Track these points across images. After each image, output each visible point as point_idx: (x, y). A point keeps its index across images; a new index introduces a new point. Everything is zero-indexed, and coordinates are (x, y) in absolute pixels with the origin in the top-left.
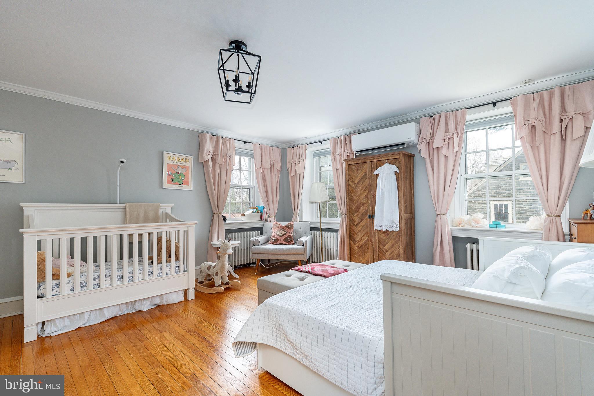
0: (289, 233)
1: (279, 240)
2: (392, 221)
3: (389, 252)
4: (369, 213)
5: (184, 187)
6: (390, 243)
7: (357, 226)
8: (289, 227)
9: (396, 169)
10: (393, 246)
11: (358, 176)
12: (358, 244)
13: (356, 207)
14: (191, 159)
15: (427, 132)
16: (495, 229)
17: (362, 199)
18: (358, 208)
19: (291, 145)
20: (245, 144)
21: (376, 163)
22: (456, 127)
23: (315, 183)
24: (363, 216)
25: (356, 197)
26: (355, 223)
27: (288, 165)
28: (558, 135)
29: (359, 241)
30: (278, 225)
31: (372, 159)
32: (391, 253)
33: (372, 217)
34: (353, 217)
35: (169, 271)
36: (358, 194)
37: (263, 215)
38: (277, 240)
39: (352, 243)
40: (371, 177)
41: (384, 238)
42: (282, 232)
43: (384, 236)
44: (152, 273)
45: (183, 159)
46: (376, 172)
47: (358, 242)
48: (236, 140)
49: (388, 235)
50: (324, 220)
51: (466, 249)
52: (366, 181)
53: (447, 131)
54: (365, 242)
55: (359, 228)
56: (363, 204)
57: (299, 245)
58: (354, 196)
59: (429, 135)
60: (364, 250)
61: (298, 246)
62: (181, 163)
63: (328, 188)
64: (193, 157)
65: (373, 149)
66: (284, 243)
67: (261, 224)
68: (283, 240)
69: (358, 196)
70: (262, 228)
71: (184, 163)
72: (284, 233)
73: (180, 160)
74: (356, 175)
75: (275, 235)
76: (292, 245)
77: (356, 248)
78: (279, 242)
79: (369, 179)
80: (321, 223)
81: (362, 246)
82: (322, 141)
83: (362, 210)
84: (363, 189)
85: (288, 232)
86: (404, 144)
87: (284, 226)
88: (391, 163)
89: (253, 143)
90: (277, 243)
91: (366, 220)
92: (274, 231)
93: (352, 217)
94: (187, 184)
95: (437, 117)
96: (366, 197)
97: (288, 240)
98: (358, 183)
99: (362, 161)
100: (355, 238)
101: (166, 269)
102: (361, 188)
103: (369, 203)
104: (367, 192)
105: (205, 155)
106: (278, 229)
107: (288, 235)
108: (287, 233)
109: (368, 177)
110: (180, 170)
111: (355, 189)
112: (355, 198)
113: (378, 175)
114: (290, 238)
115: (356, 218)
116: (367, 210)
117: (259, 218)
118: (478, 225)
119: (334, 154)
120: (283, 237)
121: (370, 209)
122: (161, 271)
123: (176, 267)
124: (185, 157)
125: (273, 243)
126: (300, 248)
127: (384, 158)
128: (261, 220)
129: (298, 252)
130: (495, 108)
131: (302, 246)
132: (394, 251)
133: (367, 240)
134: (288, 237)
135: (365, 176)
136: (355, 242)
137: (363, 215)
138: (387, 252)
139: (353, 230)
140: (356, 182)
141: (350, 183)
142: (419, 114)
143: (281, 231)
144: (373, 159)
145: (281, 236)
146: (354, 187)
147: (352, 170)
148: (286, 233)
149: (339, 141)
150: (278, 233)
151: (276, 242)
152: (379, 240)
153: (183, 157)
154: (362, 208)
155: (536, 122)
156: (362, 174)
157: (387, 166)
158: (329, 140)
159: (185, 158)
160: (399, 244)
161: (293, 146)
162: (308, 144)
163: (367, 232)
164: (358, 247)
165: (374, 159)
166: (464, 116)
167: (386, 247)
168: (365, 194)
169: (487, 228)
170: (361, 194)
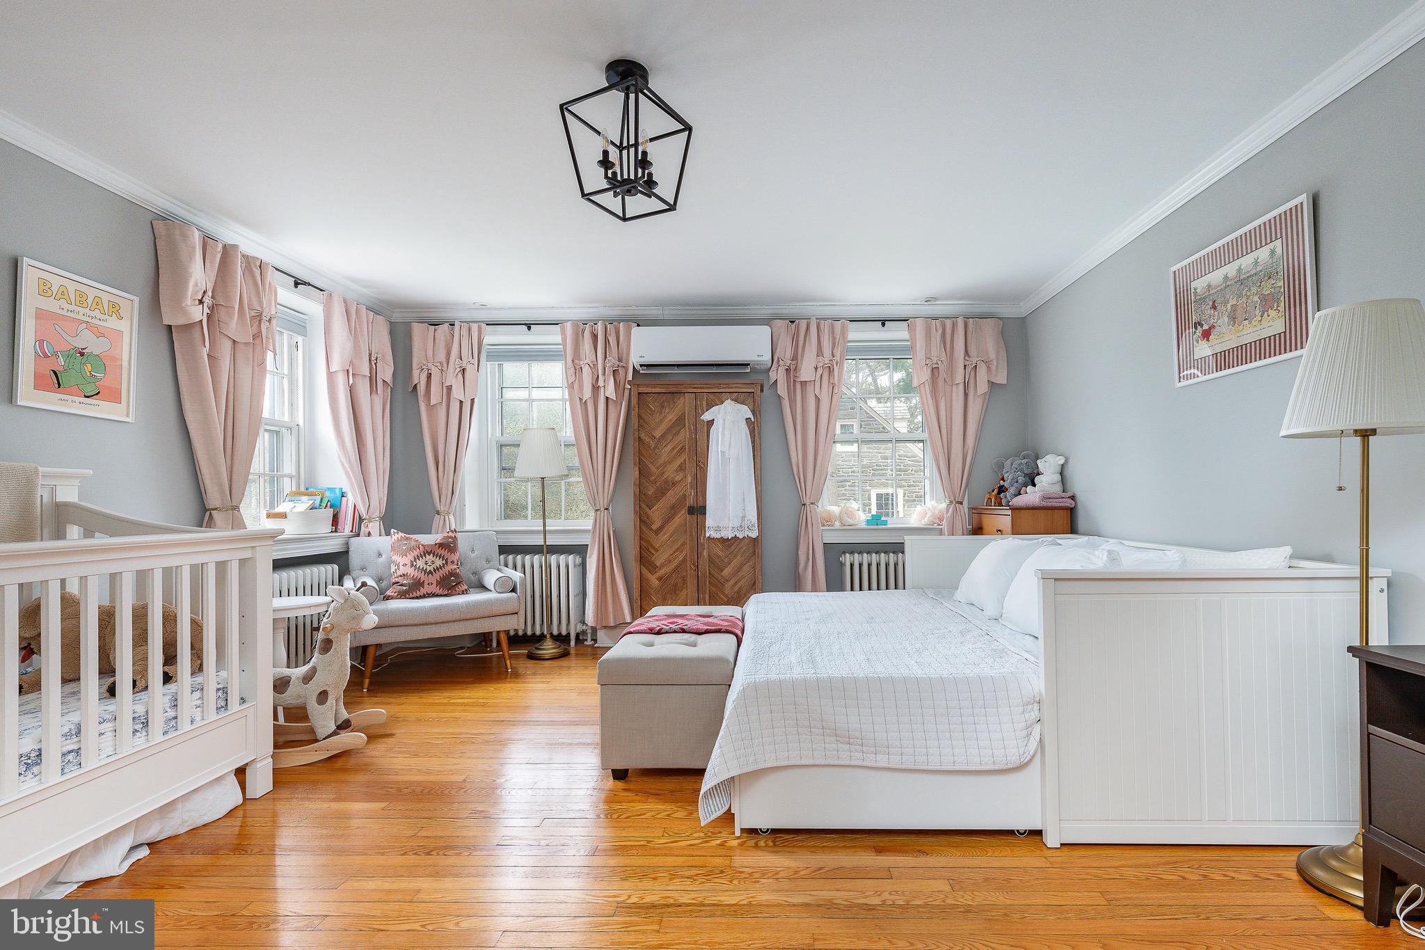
0: (453, 562)
1: (426, 586)
2: (743, 518)
3: (732, 582)
4: (690, 501)
5: (101, 409)
6: (735, 562)
7: (658, 532)
8: (448, 546)
9: (750, 415)
10: (740, 568)
11: (661, 421)
12: (661, 572)
13: (657, 489)
14: (132, 304)
15: (785, 351)
16: (875, 527)
17: (671, 472)
18: (662, 492)
19: (419, 315)
20: (296, 287)
21: (705, 397)
22: (833, 349)
23: (537, 428)
24: (673, 510)
25: (657, 468)
26: (654, 527)
27: (416, 373)
28: (961, 387)
29: (663, 565)
30: (413, 543)
31: (698, 388)
32: (736, 583)
33: (699, 510)
34: (650, 512)
35: (197, 707)
36: (661, 461)
37: (341, 516)
38: (418, 584)
39: (645, 571)
40: (693, 425)
41: (721, 553)
42: (433, 562)
43: (722, 550)
44: (146, 724)
45: (98, 302)
46: (707, 416)
47: (660, 569)
48: (279, 270)
49: (730, 546)
50: (552, 525)
51: (842, 565)
52: (682, 432)
53: (820, 353)
54: (677, 567)
55: (663, 537)
56: (674, 484)
57: (504, 590)
58: (650, 465)
59: (789, 354)
60: (676, 585)
61: (500, 593)
62: (92, 314)
63: (565, 445)
64: (136, 299)
65: (679, 366)
66: (440, 592)
67: (334, 545)
68: (438, 583)
69: (660, 466)
70: (345, 553)
71: (99, 316)
72: (439, 562)
73: (90, 301)
74: (657, 418)
75: (411, 571)
76: (463, 594)
77: (655, 583)
78: (423, 591)
79: (690, 429)
80: (545, 532)
81: (670, 577)
82: (532, 324)
83: (672, 496)
84: (675, 451)
85: (449, 561)
86: (748, 365)
87: (436, 544)
88: (736, 400)
89: (322, 290)
90: (418, 594)
91: (681, 517)
92: (407, 560)
93: (646, 513)
94: (114, 396)
95: (803, 324)
96: (682, 468)
97: (450, 584)
98: (663, 436)
99: (673, 389)
100: (653, 559)
101: (188, 701)
102: (669, 447)
103: (689, 481)
104: (684, 456)
105: (189, 302)
106: (416, 553)
107: (451, 567)
108: (447, 563)
109: (686, 426)
110: (86, 340)
111: (654, 449)
112: (653, 469)
113: (711, 423)
114: (456, 575)
115: (656, 514)
116: (685, 496)
117: (329, 528)
118: (852, 522)
119: (576, 361)
120: (437, 576)
121: (691, 493)
122: (171, 714)
123: (218, 690)
124: (108, 293)
125: (402, 595)
126: (509, 599)
127: (723, 388)
128: (336, 531)
129: (503, 609)
130: (884, 328)
131: (511, 591)
132: (743, 577)
133: (684, 560)
134: (452, 574)
135: (680, 422)
136: (652, 568)
137: (673, 507)
138: (727, 581)
139: (648, 542)
140: (658, 434)
141: (642, 436)
142: (765, 312)
143: (429, 558)
144: (700, 388)
145: (430, 572)
146: (653, 444)
147: (650, 407)
148: (444, 561)
149: (587, 334)
150: (420, 563)
151: (413, 589)
152: (711, 560)
153: (100, 294)
154: (671, 493)
155: (939, 363)
156: (671, 417)
157: (729, 405)
158: (558, 324)
159: (105, 298)
160: (751, 563)
161: (436, 321)
162: (487, 325)
163: (683, 544)
164: (660, 579)
165: (703, 388)
166: (844, 332)
167: (726, 572)
168: (679, 461)
169: (864, 525)
170: (670, 462)
